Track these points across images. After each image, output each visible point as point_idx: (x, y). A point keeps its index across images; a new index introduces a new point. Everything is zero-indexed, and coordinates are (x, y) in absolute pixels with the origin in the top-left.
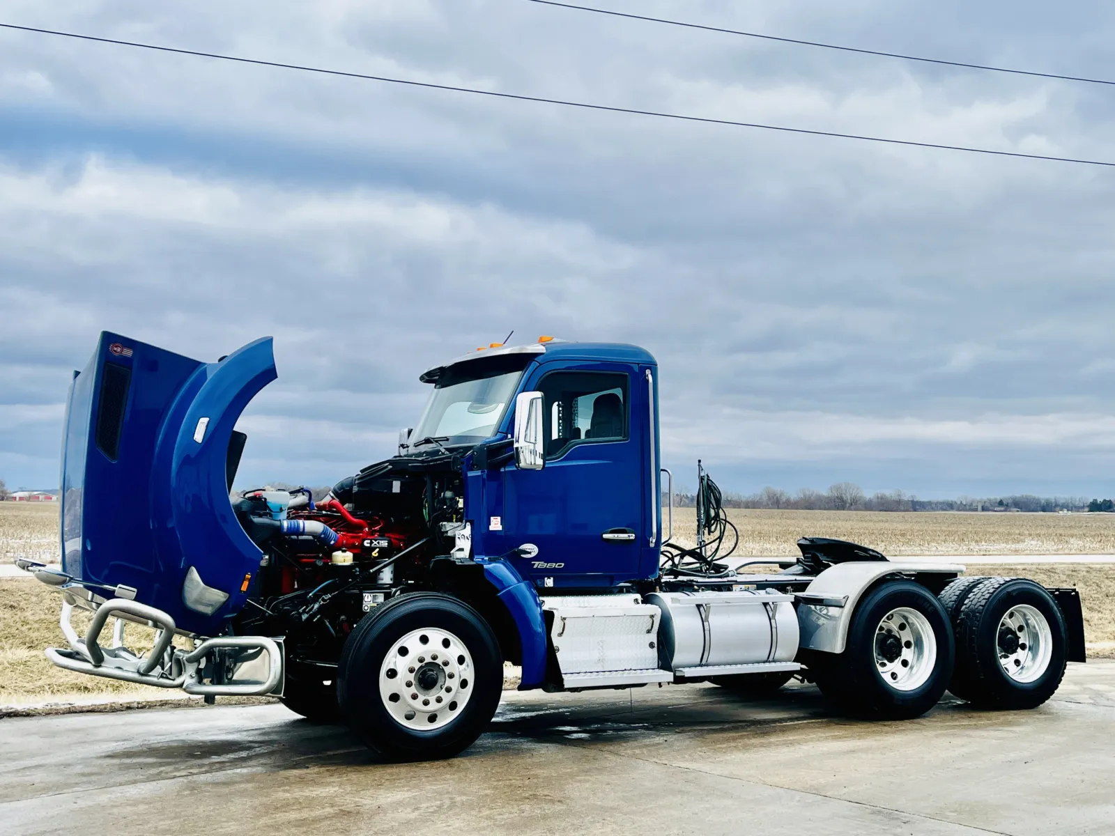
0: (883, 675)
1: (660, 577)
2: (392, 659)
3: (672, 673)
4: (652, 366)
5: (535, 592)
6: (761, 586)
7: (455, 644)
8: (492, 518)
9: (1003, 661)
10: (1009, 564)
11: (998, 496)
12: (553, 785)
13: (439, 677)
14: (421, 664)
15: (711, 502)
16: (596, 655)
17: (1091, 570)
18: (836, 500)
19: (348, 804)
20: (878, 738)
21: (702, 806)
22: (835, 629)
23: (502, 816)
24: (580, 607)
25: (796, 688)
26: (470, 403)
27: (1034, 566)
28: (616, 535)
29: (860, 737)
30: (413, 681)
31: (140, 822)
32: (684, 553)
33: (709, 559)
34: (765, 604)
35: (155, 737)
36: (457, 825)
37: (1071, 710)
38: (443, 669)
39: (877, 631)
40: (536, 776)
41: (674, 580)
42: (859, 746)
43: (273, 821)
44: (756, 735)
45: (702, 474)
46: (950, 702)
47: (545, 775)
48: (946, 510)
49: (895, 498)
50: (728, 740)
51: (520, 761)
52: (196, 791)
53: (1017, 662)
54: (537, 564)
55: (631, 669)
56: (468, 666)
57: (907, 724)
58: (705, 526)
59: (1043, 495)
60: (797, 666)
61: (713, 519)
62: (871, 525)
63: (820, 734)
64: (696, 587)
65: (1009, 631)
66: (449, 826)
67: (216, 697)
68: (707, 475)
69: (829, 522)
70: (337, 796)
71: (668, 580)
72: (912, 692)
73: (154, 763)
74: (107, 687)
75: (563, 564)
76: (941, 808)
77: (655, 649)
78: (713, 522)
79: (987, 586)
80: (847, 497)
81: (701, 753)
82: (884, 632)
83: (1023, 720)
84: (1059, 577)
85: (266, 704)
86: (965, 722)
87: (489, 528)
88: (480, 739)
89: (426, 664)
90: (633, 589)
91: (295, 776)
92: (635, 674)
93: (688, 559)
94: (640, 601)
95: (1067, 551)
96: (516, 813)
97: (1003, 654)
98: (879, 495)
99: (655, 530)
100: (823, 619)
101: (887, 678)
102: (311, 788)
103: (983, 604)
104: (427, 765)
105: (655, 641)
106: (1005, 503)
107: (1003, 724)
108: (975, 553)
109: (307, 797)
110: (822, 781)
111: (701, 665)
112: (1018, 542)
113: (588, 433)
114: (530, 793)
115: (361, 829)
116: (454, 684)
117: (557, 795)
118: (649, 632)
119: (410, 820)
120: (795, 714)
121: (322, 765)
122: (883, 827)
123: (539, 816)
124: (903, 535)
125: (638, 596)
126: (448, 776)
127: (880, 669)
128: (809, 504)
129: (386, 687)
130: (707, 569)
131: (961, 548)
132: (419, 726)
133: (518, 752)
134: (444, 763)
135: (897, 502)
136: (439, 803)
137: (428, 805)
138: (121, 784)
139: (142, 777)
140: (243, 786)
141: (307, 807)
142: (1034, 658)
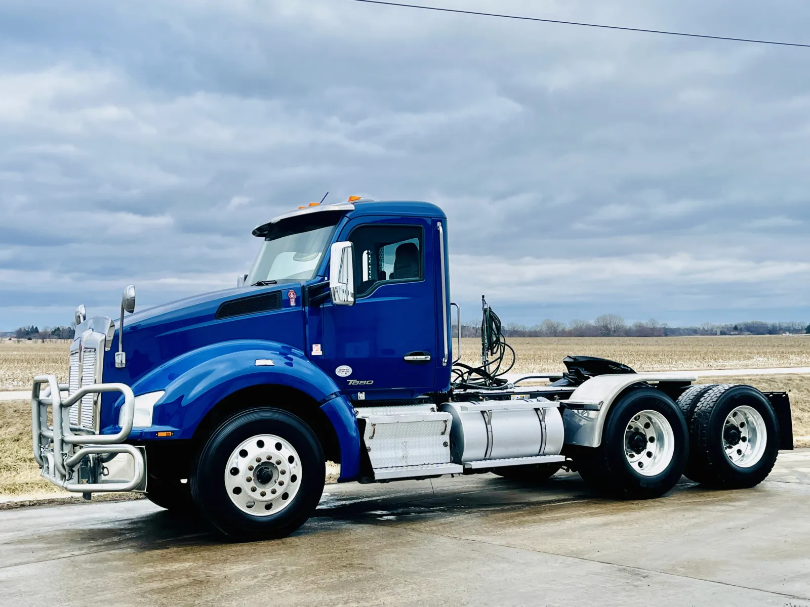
0: (631, 464)
1: (452, 390)
2: (235, 460)
3: (462, 466)
4: (442, 219)
5: (350, 404)
6: (534, 395)
7: (286, 448)
8: (314, 346)
9: (728, 451)
10: (738, 376)
11: (734, 323)
12: (366, 556)
13: (273, 473)
14: (258, 463)
15: (492, 330)
16: (400, 454)
17: (803, 379)
18: (603, 329)
19: (200, 575)
20: (626, 513)
21: (484, 569)
22: (592, 428)
23: (324, 581)
24: (387, 415)
25: (563, 477)
26: (295, 253)
27: (758, 377)
28: (415, 357)
29: (612, 513)
30: (252, 477)
31: (32, 593)
32: (471, 371)
33: (492, 375)
34: (537, 410)
35: (44, 528)
36: (288, 589)
37: (780, 488)
38: (276, 467)
39: (627, 429)
40: (353, 550)
41: (464, 392)
42: (611, 520)
43: (139, 589)
44: (530, 513)
45: (485, 307)
46: (686, 485)
47: (359, 548)
48: (690, 335)
49: (650, 326)
50: (507, 518)
51: (340, 538)
52: (78, 569)
53: (739, 452)
54: (351, 382)
55: (429, 464)
56: (297, 464)
57: (650, 502)
58: (488, 349)
59: (770, 321)
60: (562, 458)
61: (494, 343)
62: (630, 348)
63: (581, 512)
64: (481, 398)
65: (733, 427)
66: (282, 589)
67: (92, 494)
68: (490, 308)
69: (596, 346)
70: (191, 569)
71: (458, 393)
72: (655, 477)
73: (43, 548)
74: (5, 490)
75: (373, 381)
76: (674, 565)
77: (448, 448)
78: (494, 345)
79: (715, 391)
80: (612, 326)
81: (485, 529)
82: (632, 430)
83: (742, 497)
84: (778, 385)
85: (134, 500)
86: (697, 500)
87: (311, 353)
88: (308, 523)
89: (262, 463)
90: (430, 401)
91: (157, 555)
92: (431, 467)
93: (474, 375)
94: (436, 410)
95: (786, 365)
96: (335, 578)
97: (728, 445)
98: (637, 324)
99: (446, 352)
100: (583, 420)
101: (635, 466)
102: (170, 564)
103: (712, 406)
104: (265, 544)
105: (448, 441)
106: (739, 327)
107: (725, 500)
108: (713, 368)
109: (167, 570)
110: (581, 547)
111: (485, 459)
112: (748, 359)
113: (392, 276)
114: (348, 562)
115: (210, 593)
116: (286, 479)
117: (368, 563)
118: (443, 434)
119: (250, 586)
120: (562, 497)
121: (180, 546)
122: (626, 581)
123: (354, 580)
124: (655, 355)
125: (434, 406)
126: (282, 552)
127: (629, 459)
128: (581, 333)
129: (230, 482)
130: (490, 383)
131: (702, 365)
132: (259, 512)
133: (339, 531)
134: (279, 541)
135: (652, 329)
136: (274, 572)
137: (265, 574)
138: (16, 565)
139: (33, 559)
140: (115, 563)
141: (168, 579)
142: (753, 447)
